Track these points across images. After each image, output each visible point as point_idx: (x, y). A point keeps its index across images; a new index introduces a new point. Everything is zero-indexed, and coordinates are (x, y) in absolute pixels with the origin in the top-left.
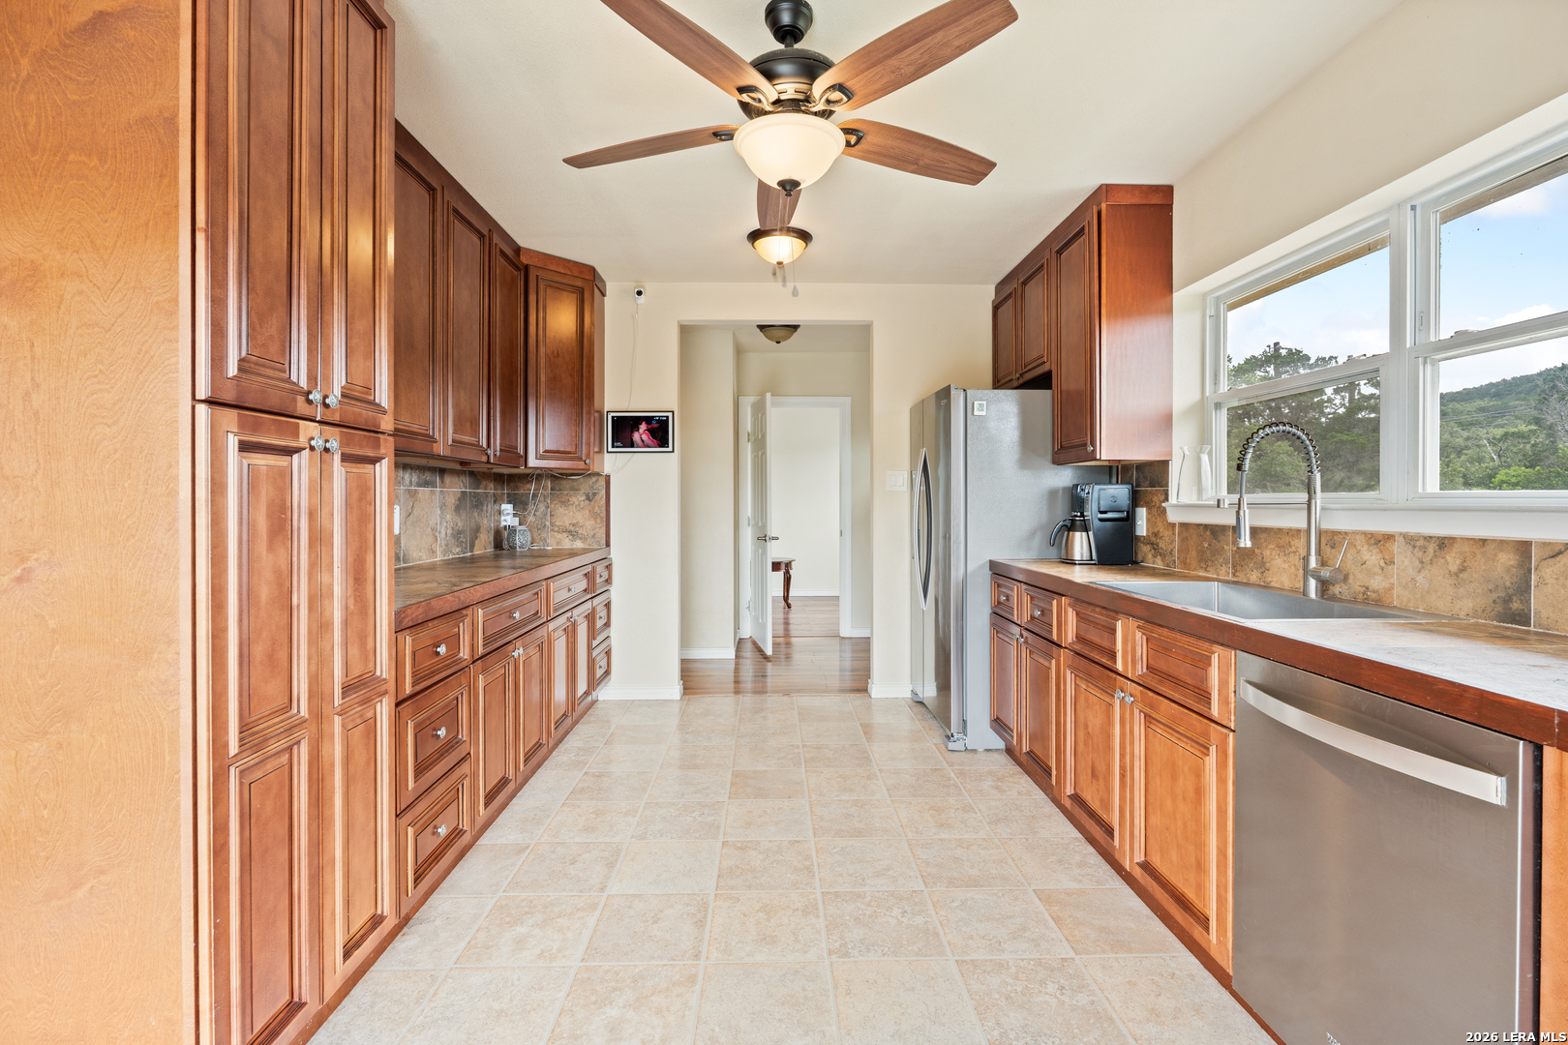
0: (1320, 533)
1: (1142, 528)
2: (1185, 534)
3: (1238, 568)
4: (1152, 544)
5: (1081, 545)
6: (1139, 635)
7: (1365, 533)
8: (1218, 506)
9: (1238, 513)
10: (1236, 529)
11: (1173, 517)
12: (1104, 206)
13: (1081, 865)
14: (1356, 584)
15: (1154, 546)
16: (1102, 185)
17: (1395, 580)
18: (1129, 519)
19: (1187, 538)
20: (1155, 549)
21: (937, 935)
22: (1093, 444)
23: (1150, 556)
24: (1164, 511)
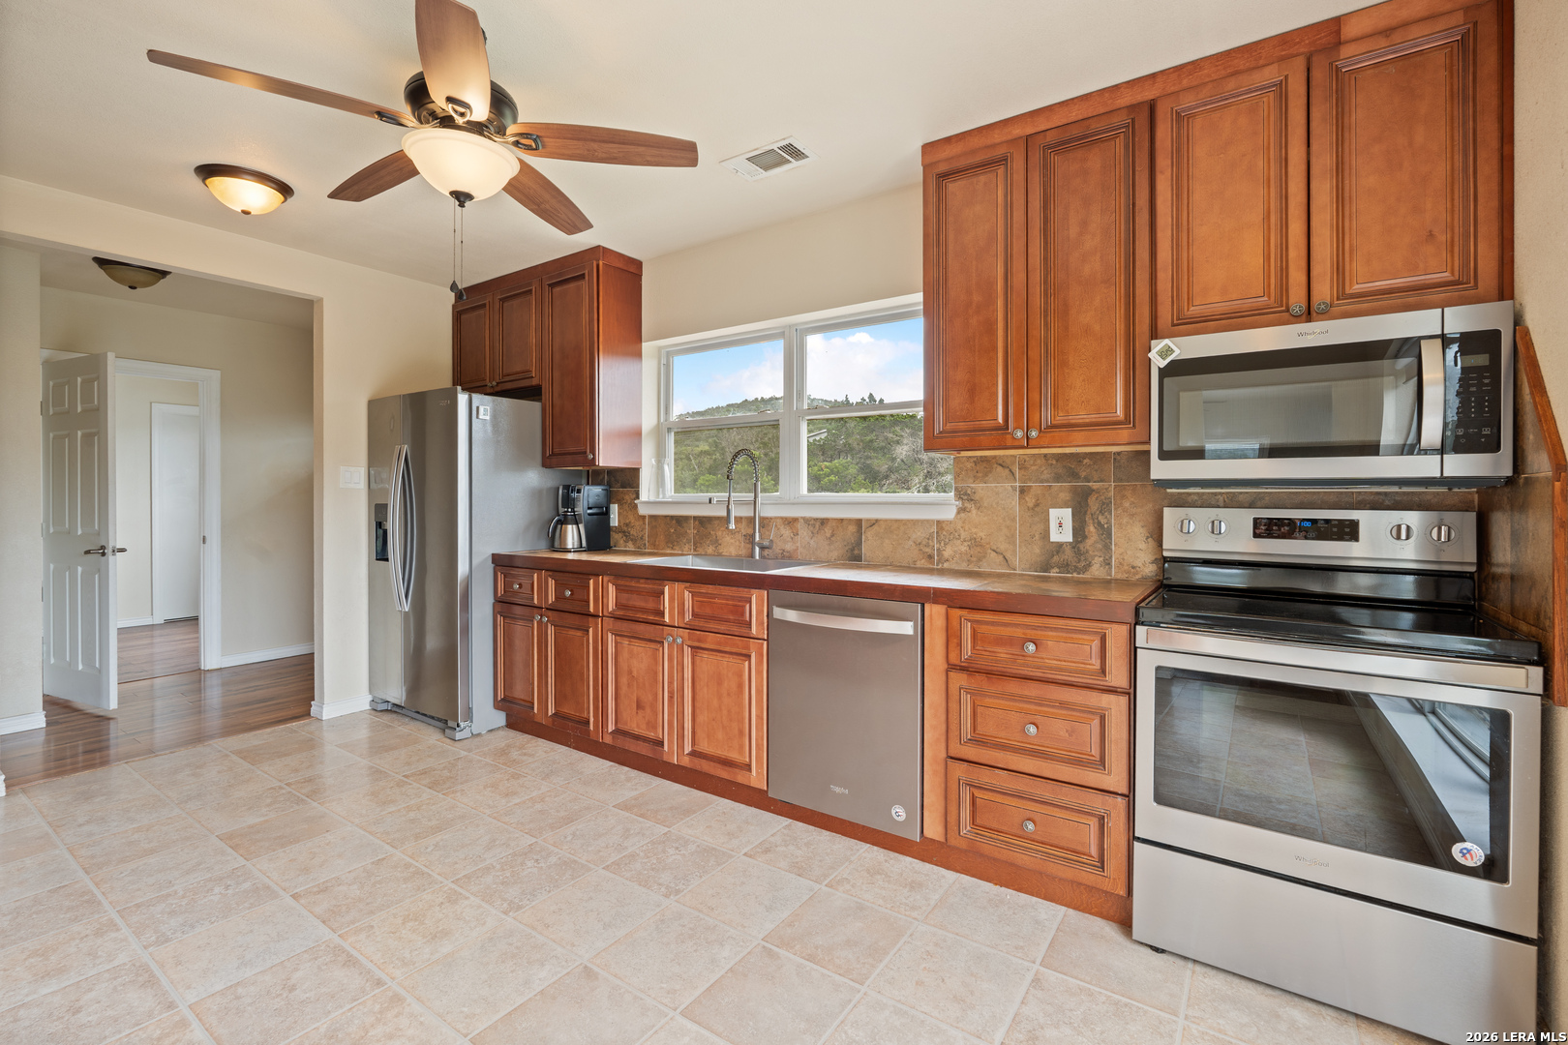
0: (760, 518)
1: (614, 520)
2: (654, 524)
3: (698, 545)
4: (624, 532)
5: (572, 535)
6: (686, 593)
7: (782, 518)
8: (710, 502)
9: (728, 507)
10: (727, 519)
11: (642, 511)
12: (601, 263)
13: (629, 780)
14: (777, 549)
15: (626, 535)
16: (599, 246)
17: (799, 544)
18: (607, 514)
19: (656, 526)
20: (626, 536)
21: (575, 861)
22: (593, 452)
23: (622, 542)
24: (636, 506)
